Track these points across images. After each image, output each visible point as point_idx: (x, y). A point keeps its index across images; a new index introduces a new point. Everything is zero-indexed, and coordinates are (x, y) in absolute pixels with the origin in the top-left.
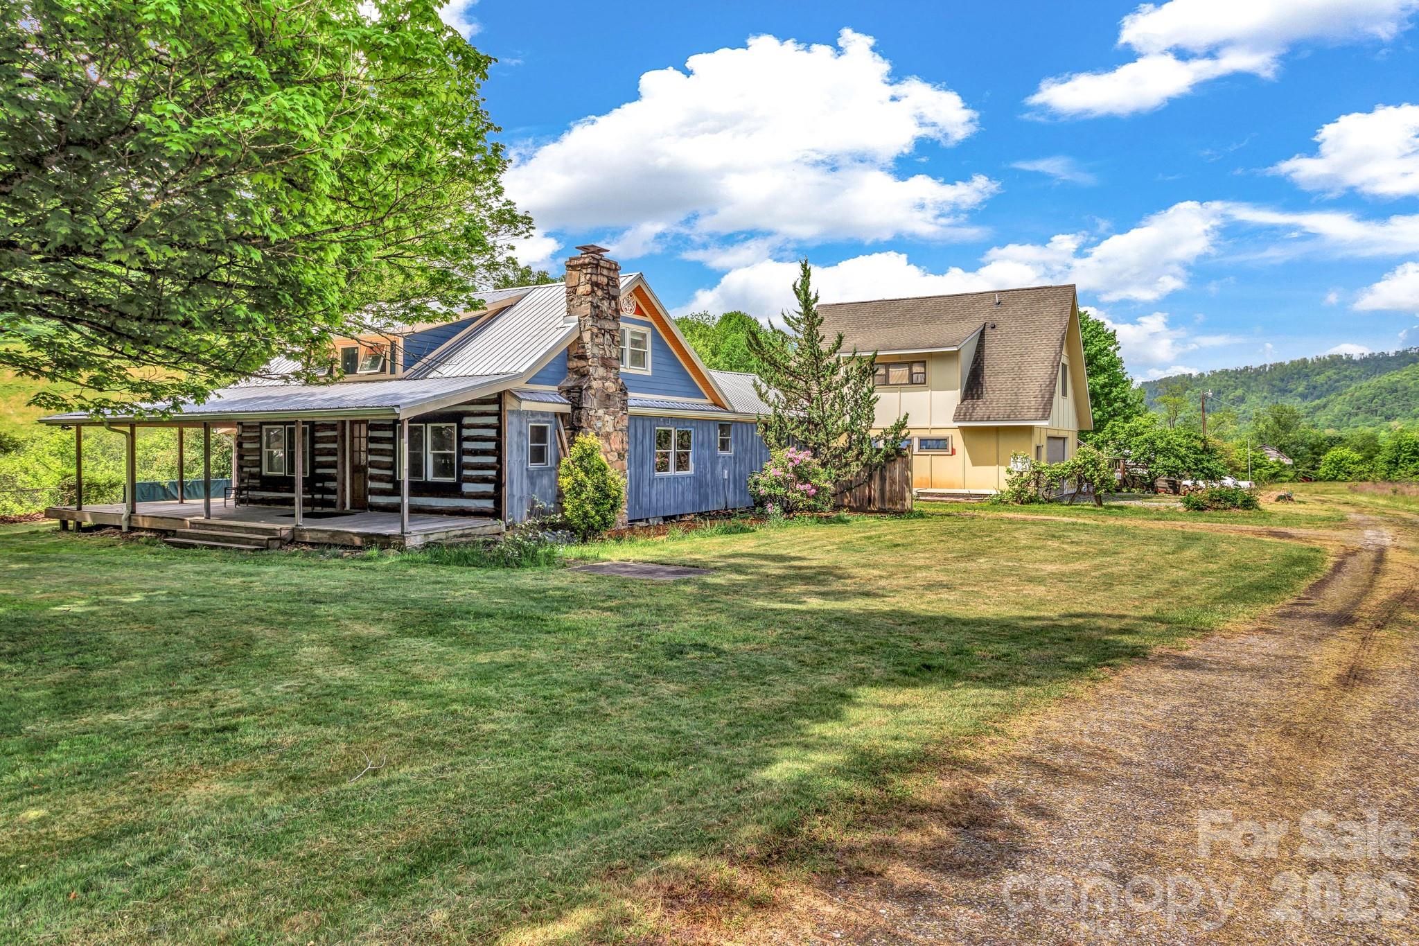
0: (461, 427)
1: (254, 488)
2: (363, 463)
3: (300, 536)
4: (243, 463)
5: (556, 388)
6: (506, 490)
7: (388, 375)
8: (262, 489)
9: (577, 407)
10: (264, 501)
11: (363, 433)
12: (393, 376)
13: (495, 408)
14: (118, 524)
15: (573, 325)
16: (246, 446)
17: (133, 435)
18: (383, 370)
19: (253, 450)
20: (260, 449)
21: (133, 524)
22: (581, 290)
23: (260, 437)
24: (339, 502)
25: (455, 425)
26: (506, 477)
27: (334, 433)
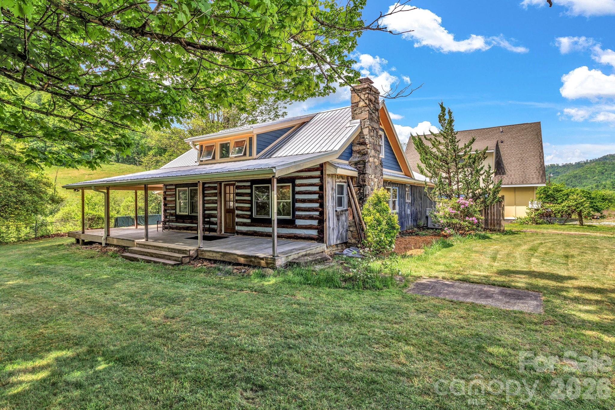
0: (294, 186)
1: (172, 221)
2: (232, 208)
3: (202, 254)
4: (166, 208)
5: (347, 162)
6: (326, 224)
7: (247, 157)
8: (177, 221)
9: (362, 173)
10: (178, 228)
11: (232, 191)
12: (251, 157)
13: (318, 173)
14: (99, 241)
15: (357, 125)
16: (168, 199)
17: (108, 193)
18: (245, 154)
19: (171, 201)
20: (175, 200)
21: (108, 242)
22: (362, 104)
23: (175, 194)
24: (218, 229)
25: (290, 184)
26: (326, 217)
27: (216, 191)
